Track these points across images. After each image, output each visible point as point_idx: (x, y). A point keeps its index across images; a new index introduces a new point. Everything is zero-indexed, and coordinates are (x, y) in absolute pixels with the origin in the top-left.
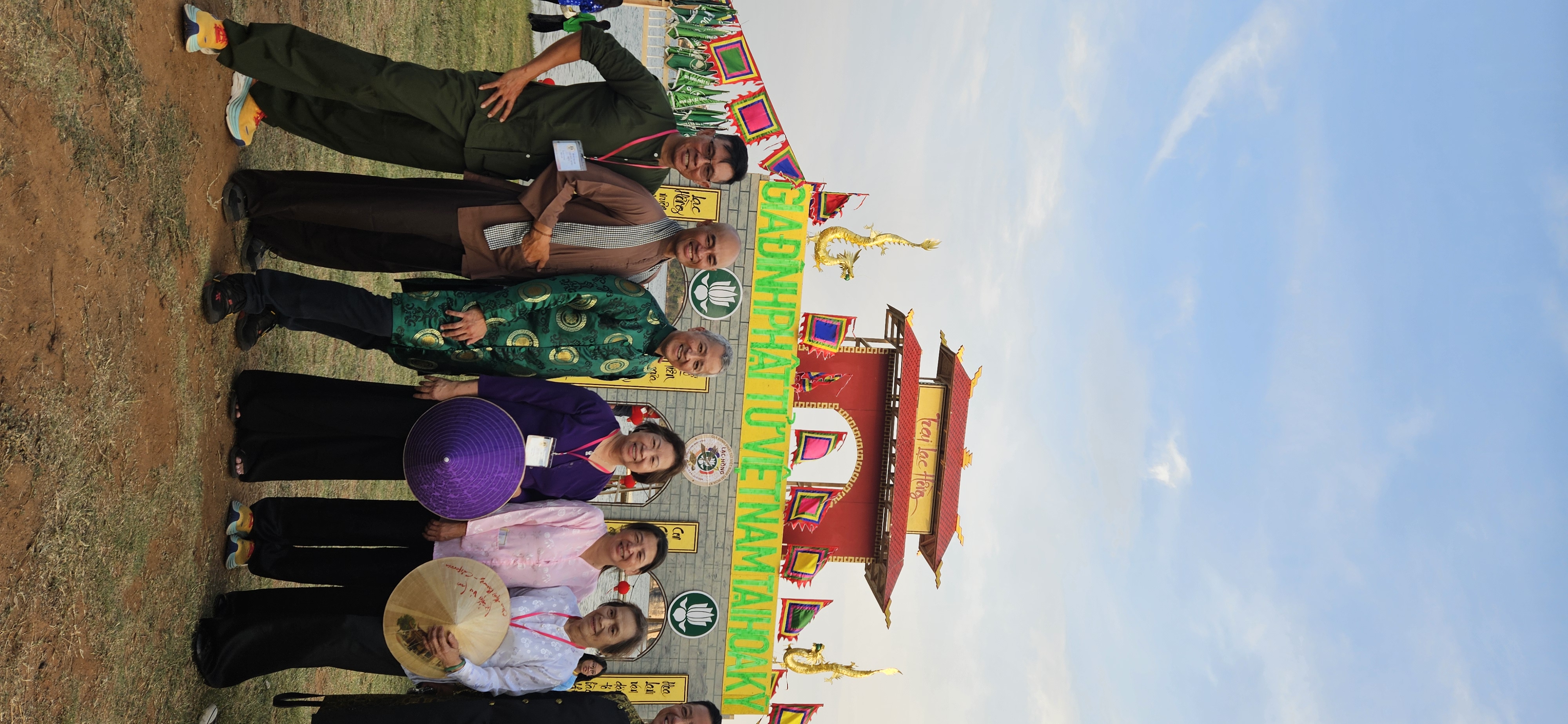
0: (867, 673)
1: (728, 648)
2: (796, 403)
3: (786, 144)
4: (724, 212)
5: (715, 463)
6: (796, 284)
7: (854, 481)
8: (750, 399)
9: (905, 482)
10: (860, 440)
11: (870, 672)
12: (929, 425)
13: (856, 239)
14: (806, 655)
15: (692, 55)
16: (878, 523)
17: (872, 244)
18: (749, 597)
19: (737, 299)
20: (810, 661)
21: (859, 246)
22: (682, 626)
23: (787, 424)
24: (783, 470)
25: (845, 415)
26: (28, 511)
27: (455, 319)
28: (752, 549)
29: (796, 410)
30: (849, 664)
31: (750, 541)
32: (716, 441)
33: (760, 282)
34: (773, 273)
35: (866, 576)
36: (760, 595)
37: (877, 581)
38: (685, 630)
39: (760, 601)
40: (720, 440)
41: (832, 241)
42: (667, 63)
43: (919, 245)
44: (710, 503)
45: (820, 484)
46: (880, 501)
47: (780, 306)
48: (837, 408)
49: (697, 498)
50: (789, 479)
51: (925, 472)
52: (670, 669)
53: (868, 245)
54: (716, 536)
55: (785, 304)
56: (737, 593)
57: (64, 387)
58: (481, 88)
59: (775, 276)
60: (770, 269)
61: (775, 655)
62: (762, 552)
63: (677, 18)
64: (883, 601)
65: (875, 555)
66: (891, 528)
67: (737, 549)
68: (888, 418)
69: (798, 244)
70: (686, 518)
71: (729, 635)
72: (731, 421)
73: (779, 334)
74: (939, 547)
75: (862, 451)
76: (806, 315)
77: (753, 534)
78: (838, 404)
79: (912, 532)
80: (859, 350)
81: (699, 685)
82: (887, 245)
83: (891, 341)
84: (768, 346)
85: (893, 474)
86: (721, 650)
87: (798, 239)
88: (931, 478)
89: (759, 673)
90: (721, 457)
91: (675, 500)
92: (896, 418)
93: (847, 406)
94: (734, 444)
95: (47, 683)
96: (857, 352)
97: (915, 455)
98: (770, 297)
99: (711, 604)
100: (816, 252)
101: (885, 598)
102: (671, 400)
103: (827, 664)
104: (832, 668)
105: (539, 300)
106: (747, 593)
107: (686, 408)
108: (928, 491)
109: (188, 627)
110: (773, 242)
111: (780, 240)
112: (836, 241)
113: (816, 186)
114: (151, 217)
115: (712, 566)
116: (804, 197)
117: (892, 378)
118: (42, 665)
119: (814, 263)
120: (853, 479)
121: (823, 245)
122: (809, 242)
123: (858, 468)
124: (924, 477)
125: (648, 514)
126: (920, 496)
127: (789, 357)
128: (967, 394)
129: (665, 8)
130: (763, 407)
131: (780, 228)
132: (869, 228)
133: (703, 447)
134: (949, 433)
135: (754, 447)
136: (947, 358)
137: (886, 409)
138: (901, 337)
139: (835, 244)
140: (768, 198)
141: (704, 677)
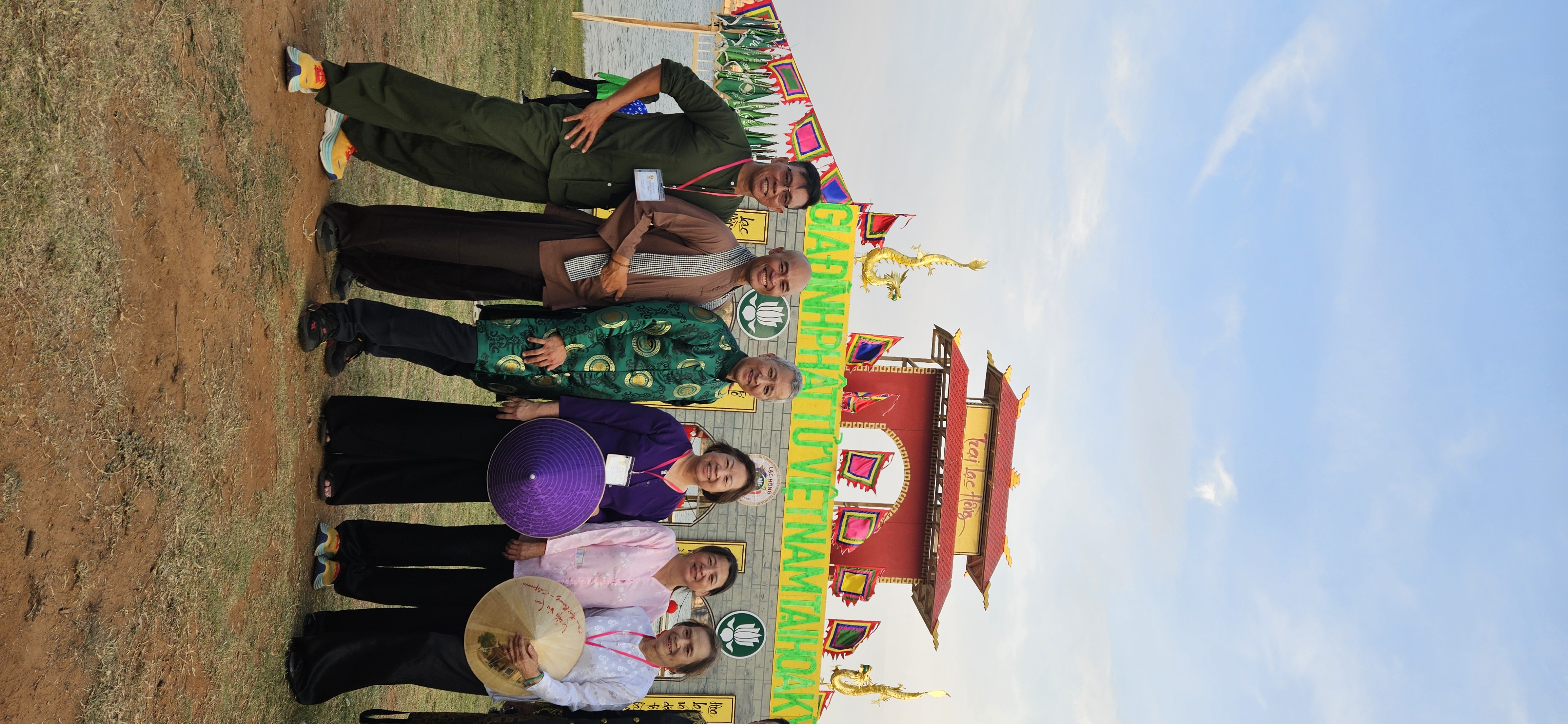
0: (915, 695)
1: (775, 669)
2: (843, 423)
3: (833, 166)
4: (772, 234)
5: (763, 483)
6: (844, 305)
7: (901, 502)
8: (797, 419)
9: (953, 503)
10: (908, 460)
11: (918, 694)
12: (977, 445)
13: (903, 259)
14: (853, 676)
15: (741, 79)
16: (925, 543)
17: (919, 264)
18: (796, 618)
19: (784, 319)
20: (858, 682)
21: (906, 266)
22: (729, 646)
23: (834, 443)
24: (830, 490)
25: (892, 435)
26: (153, 536)
27: (537, 346)
28: (799, 569)
29: (843, 430)
30: (897, 686)
31: (798, 561)
32: (764, 461)
33: (808, 302)
34: (820, 293)
35: (913, 597)
36: (807, 616)
37: (924, 602)
38: (731, 649)
39: (807, 621)
40: (768, 460)
41: (879, 261)
43: (966, 266)
44: (758, 523)
45: (867, 504)
46: (927, 522)
47: (827, 326)
48: (885, 428)
49: (745, 518)
50: (836, 499)
51: (972, 493)
52: (717, 690)
53: (915, 265)
54: (763, 557)
55: (832, 324)
56: (783, 614)
57: (185, 416)
58: (565, 120)
59: (823, 297)
60: (818, 289)
61: (822, 676)
62: (809, 573)
63: (726, 42)
64: (931, 621)
65: (922, 576)
66: (938, 549)
67: (785, 569)
68: (935, 439)
69: (845, 265)
70: (734, 538)
71: (776, 656)
72: (778, 441)
73: (826, 354)
74: (986, 568)
75: (909, 471)
76: (853, 336)
77: (800, 554)
78: (885, 425)
79: (959, 553)
80: (906, 370)
81: (746, 706)
82: (934, 266)
83: (938, 361)
84: (815, 366)
85: (940, 495)
86: (768, 671)
87: (845, 260)
88: (979, 499)
89: (806, 695)
90: (768, 477)
91: (722, 521)
92: (943, 439)
93: (894, 426)
94: (782, 464)
95: (164, 701)
96: (904, 372)
97: (962, 477)
98: (817, 317)
99: (758, 625)
100: (863, 272)
101: (933, 620)
102: (718, 420)
103: (874, 685)
104: (879, 690)
105: (616, 326)
106: (795, 613)
107: (734, 428)
108: (975, 512)
109: (283, 646)
110: (821, 263)
111: (828, 260)
112: (883, 261)
113: (863, 206)
114: (259, 251)
115: (759, 587)
116: (852, 218)
117: (939, 398)
118: (161, 683)
119: (862, 283)
120: (900, 499)
121: (870, 266)
122: (856, 263)
123: (905, 489)
124: (971, 498)
125: (696, 534)
126: (968, 516)
127: (836, 378)
128: (1014, 414)
129: (715, 33)
130: (811, 427)
131: (827, 249)
132: (915, 248)
134: (997, 454)
135: (802, 466)
136: (994, 378)
137: (933, 429)
138: (948, 357)
139: (882, 264)
140: (815, 219)
141: (751, 698)
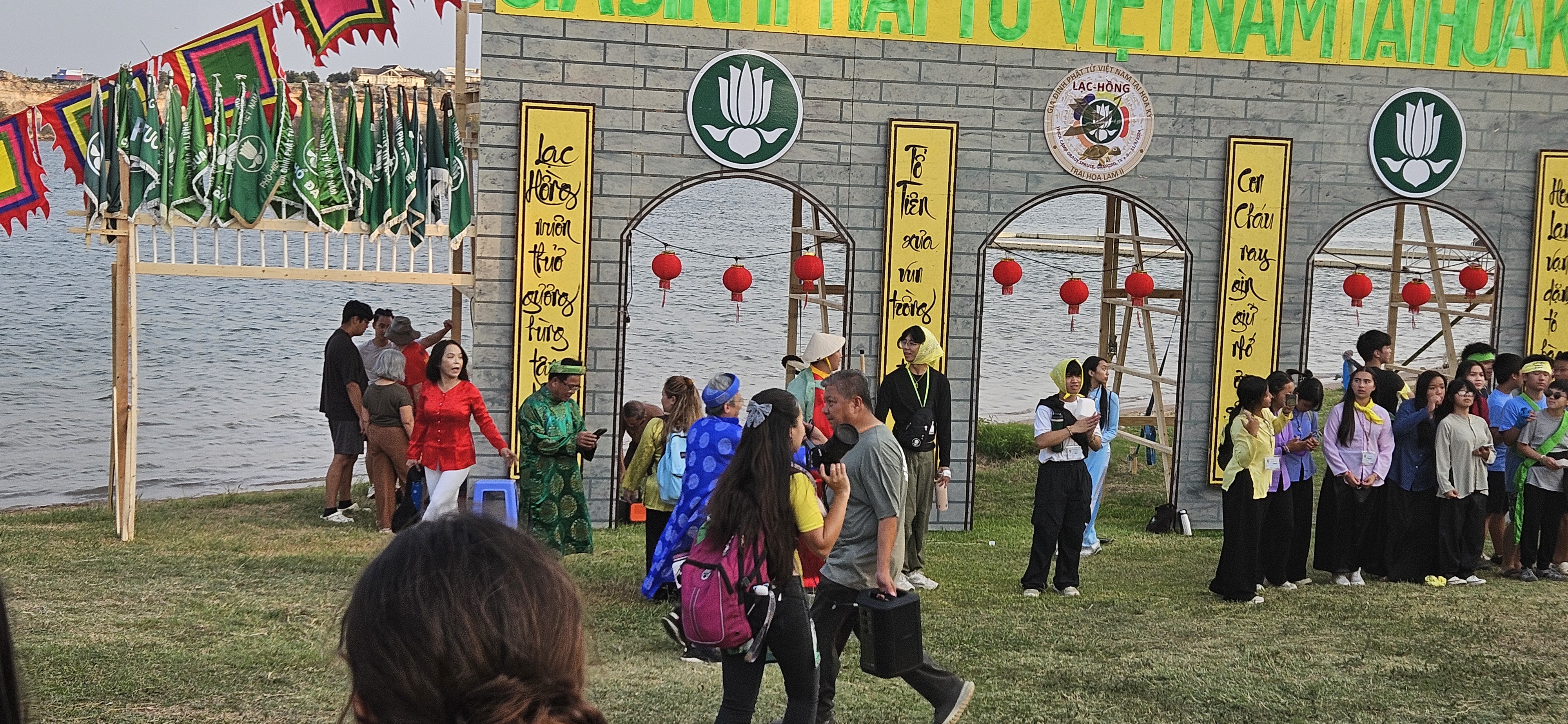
1: (1490, 68)
4: (571, 94)
5: (1106, 103)
8: (970, 30)
18: (1388, 23)
19: (755, 63)
22: (1439, 167)
28: (1288, 20)
31: (1272, 23)
32: (1059, 103)
33: (718, 8)
42: (251, 222)
44: (1190, 113)
49: (1177, 141)
52: (1524, 186)
54: (1259, 99)
56: (1379, 51)
67: (1286, 51)
70: (1218, 164)
71: (1464, 65)
72: (1017, 71)
77: (1257, 18)
86: (1494, 81)
91: (1181, 188)
94: (1067, 63)
99: (1398, 106)
102: (976, 203)
106: (1378, 27)
107: (992, 169)
115: (1321, 106)
125: (1208, 243)
129: (131, 229)
133: (1071, 132)
135: (1073, 18)
141: (1546, 117)
